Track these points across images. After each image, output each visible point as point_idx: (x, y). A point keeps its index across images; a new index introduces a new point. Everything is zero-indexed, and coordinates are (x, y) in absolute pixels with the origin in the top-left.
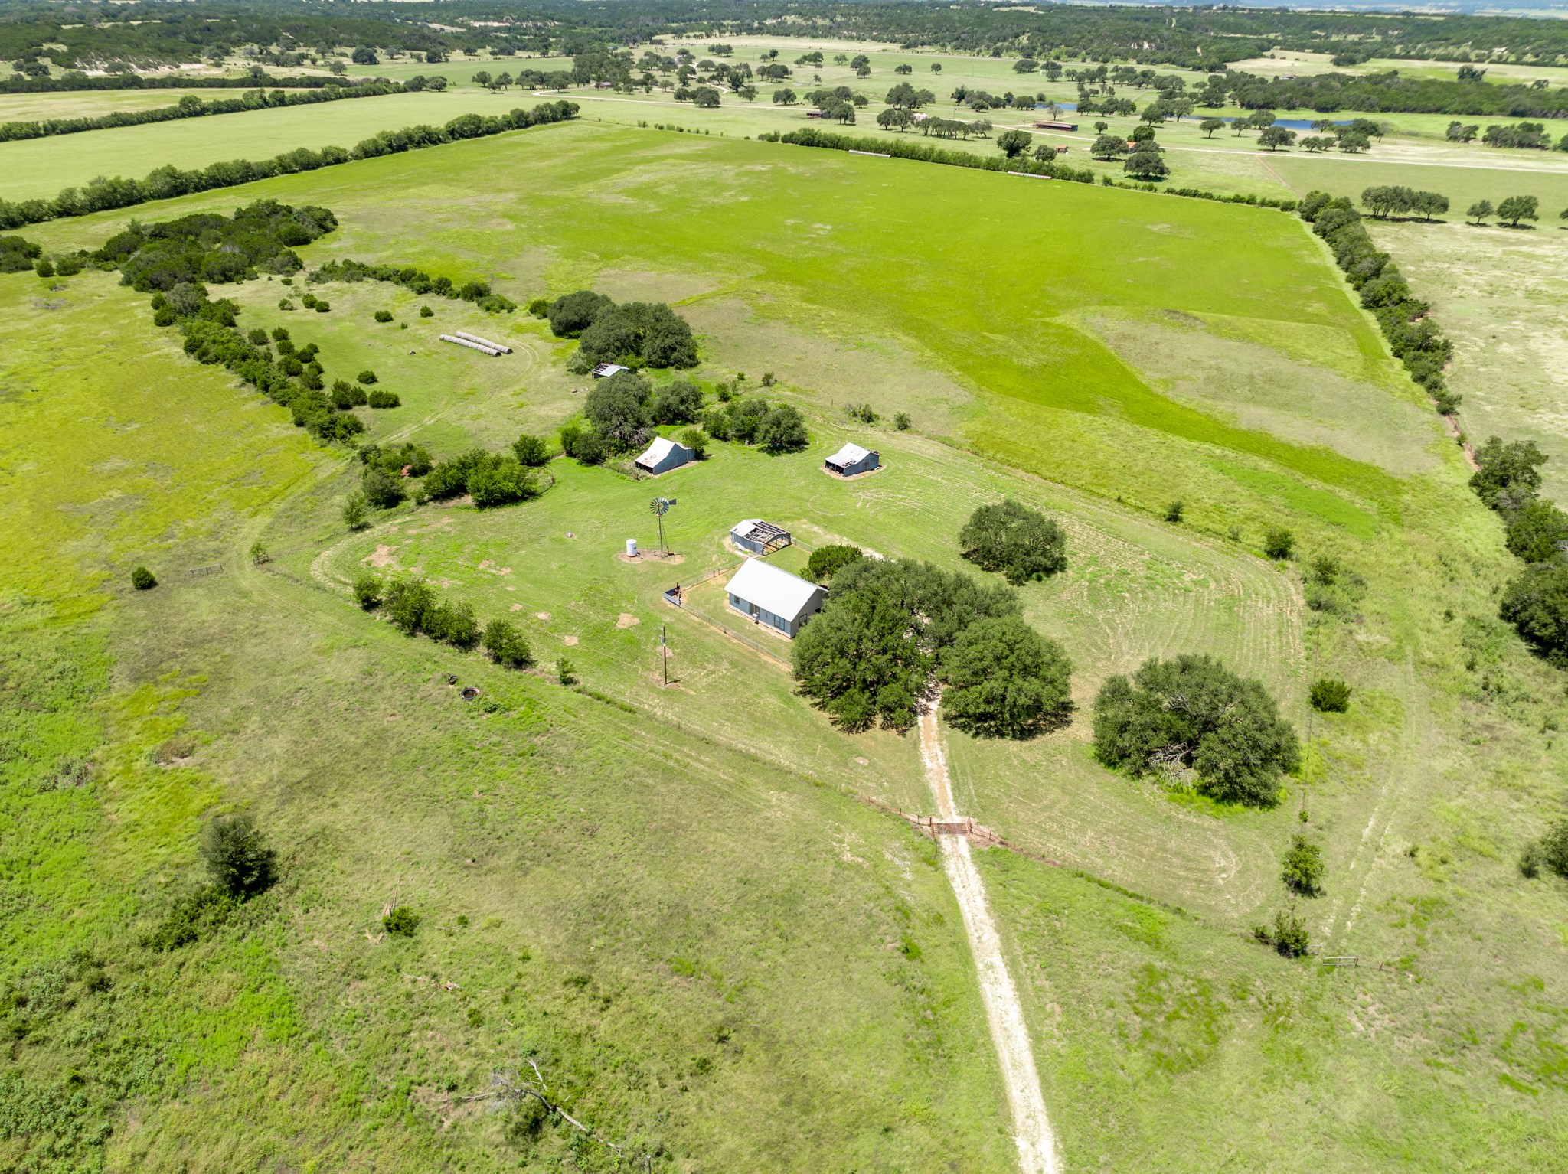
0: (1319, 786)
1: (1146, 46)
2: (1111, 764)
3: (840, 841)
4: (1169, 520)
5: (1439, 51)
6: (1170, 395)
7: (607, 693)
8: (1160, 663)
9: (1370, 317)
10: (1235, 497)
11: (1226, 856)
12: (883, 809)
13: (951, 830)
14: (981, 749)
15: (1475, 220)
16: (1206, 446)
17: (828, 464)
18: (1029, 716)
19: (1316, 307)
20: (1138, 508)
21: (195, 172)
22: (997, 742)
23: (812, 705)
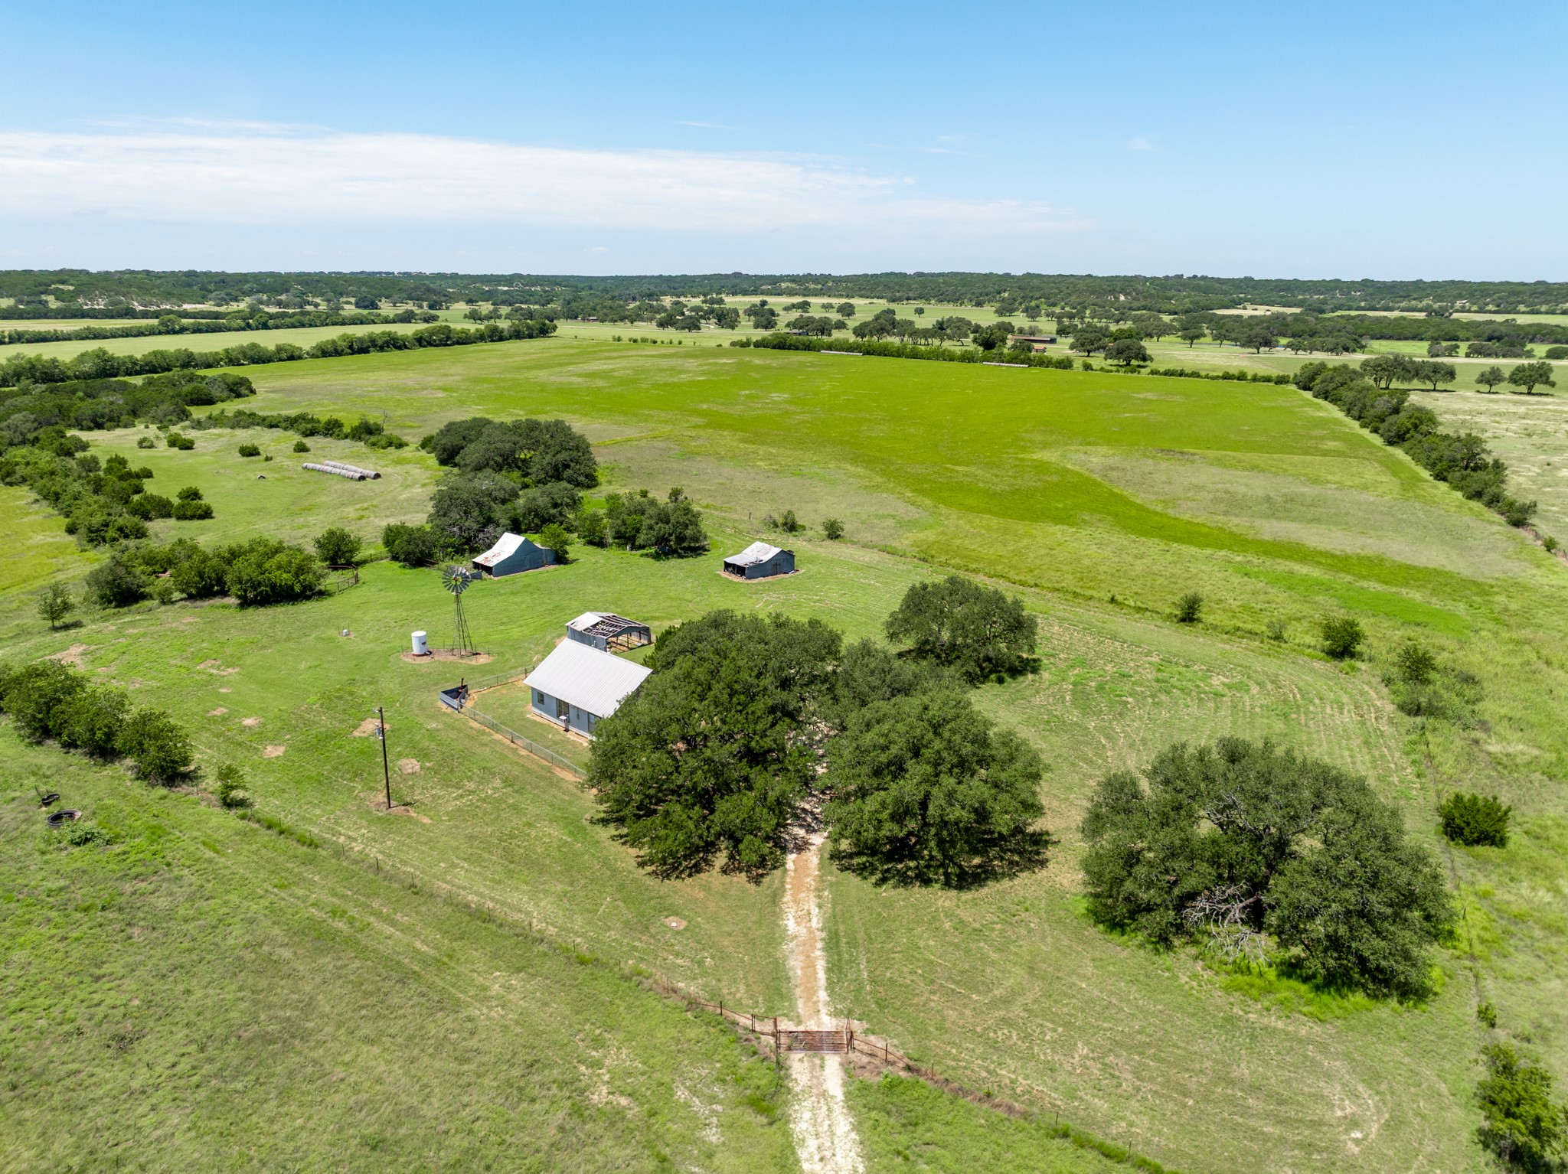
0: (1499, 963)
1: (1122, 298)
2: (1116, 925)
3: (597, 1064)
4: (1183, 620)
5: (1403, 304)
6: (1171, 512)
7: (288, 821)
8: (1191, 750)
9: (1398, 452)
10: (1270, 597)
11: (1355, 1096)
12: (692, 1004)
13: (813, 1043)
14: (888, 904)
15: (1486, 388)
16: (1223, 553)
17: (727, 566)
18: (975, 852)
19: (1331, 445)
20: (1139, 609)
21: (130, 357)
22: (918, 892)
23: (613, 838)
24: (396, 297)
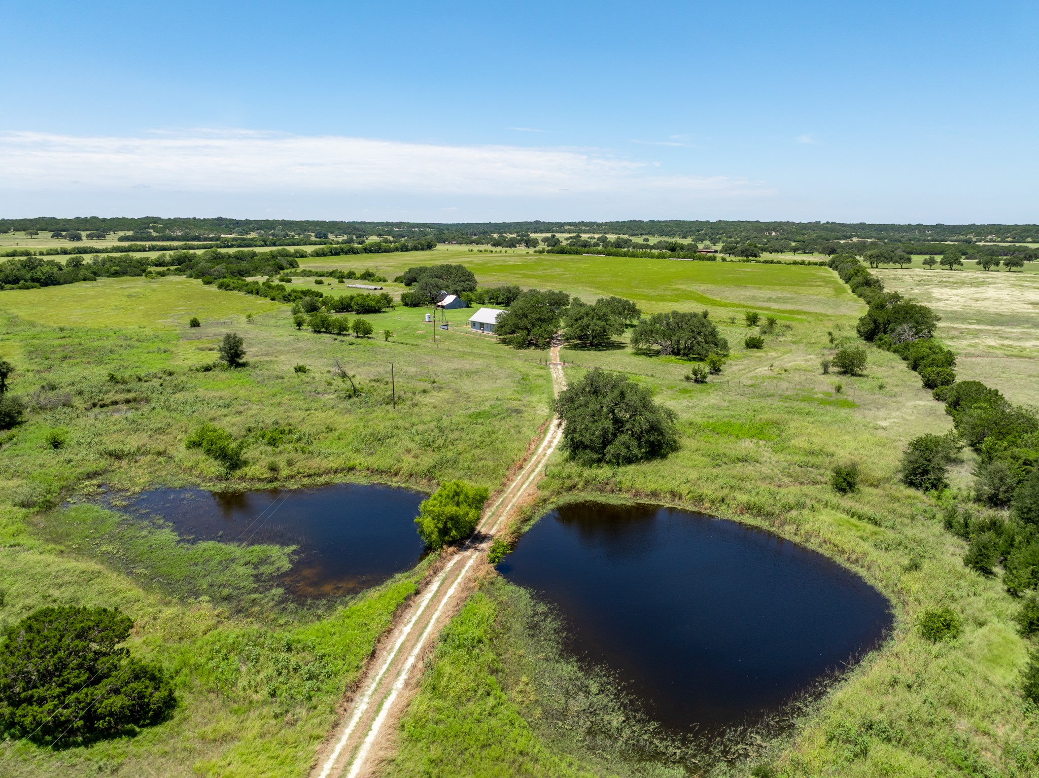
2: (639, 355)
6: (723, 300)
13: (555, 364)
14: (578, 352)
15: (927, 267)
24: (337, 232)
